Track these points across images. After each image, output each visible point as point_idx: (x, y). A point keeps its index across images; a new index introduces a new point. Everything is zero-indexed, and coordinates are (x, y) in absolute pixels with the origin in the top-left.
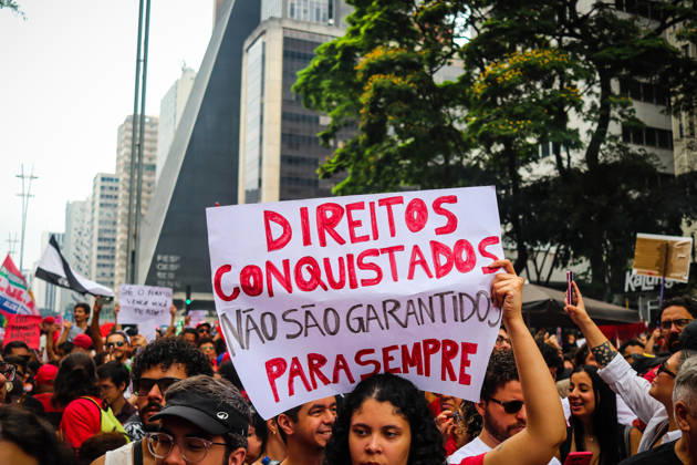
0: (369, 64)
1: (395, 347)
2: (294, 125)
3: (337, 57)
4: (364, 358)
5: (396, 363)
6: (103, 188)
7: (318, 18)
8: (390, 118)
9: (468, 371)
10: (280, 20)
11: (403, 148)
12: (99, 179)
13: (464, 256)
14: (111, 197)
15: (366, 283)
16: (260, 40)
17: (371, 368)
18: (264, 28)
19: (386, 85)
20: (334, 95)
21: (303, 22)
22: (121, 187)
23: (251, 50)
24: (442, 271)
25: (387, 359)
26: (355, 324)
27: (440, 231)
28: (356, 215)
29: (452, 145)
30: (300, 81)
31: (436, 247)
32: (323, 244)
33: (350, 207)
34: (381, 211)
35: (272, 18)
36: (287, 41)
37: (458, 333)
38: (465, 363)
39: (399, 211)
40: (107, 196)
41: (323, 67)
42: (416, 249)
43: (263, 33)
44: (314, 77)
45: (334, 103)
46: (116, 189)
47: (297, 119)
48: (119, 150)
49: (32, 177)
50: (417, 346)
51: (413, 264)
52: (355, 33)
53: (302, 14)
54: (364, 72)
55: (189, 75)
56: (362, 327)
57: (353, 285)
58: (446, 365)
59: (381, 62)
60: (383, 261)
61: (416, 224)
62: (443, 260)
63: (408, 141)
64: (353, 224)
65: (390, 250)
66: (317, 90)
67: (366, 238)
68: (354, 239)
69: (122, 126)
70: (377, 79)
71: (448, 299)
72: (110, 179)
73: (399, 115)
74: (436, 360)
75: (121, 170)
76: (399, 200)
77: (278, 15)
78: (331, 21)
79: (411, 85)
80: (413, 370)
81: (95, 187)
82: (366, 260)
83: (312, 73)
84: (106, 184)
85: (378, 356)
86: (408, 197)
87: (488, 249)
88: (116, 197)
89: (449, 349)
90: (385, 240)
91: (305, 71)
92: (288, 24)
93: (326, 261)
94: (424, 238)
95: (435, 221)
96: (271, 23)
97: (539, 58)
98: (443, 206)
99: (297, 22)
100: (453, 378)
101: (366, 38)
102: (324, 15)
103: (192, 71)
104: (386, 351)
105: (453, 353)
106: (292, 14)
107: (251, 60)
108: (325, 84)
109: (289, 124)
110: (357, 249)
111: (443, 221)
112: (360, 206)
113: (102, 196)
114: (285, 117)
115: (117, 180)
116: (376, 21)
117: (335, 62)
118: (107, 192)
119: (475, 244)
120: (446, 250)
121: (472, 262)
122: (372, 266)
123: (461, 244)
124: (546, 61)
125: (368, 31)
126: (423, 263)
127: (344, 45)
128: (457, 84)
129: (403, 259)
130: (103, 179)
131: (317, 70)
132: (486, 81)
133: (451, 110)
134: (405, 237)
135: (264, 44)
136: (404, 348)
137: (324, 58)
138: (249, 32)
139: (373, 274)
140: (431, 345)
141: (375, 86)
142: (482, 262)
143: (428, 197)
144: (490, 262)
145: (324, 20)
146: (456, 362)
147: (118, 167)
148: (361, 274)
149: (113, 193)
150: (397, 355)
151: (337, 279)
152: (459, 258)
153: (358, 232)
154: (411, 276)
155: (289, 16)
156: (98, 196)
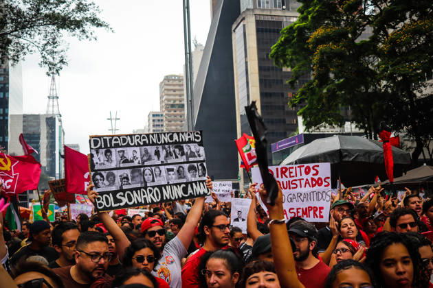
0: (315, 38)
1: (300, 208)
2: (266, 73)
3: (295, 34)
4: (291, 211)
5: (300, 214)
6: (154, 120)
7: (275, 6)
8: (332, 69)
9: (322, 214)
10: (253, 10)
11: (338, 84)
12: (151, 116)
13: (320, 182)
14: (159, 125)
15: (293, 188)
16: (242, 24)
17: (293, 215)
18: (244, 16)
19: (328, 50)
20: (294, 57)
21: (267, 10)
22: (164, 119)
23: (236, 31)
24: (313, 186)
25: (298, 212)
26: (289, 200)
27: (314, 175)
28: (291, 170)
29: (370, 79)
30: (273, 51)
31: (312, 179)
32: (282, 177)
33: (290, 168)
34: (298, 169)
35: (248, 10)
36: (258, 22)
37: (318, 204)
38: (320, 212)
39: (303, 169)
40: (157, 125)
41: (287, 41)
42: (307, 180)
43: (244, 19)
44: (282, 48)
45: (295, 61)
46: (162, 120)
47: (268, 69)
48: (161, 97)
49: (116, 119)
50: (306, 208)
51: (306, 183)
52: (304, 19)
53: (266, 5)
54: (313, 43)
55: (199, 48)
56: (291, 201)
57: (290, 188)
58: (315, 213)
59: (322, 37)
60: (298, 183)
61: (307, 173)
62: (314, 183)
63: (342, 80)
64: (290, 173)
65: (300, 180)
66: (284, 55)
67: (293, 176)
68: (290, 177)
69: (162, 83)
70: (321, 47)
71: (315, 193)
72: (158, 115)
73: (337, 67)
74: (312, 212)
75: (164, 109)
76: (303, 166)
77: (251, 7)
78: (284, 7)
79: (343, 48)
80: (305, 216)
81: (149, 120)
82: (294, 182)
83: (280, 45)
84: (156, 118)
85: (295, 211)
86: (306, 165)
87: (327, 180)
88: (162, 125)
89: (315, 209)
90: (299, 177)
91: (275, 45)
92: (258, 12)
93: (283, 182)
94: (309, 177)
95: (313, 172)
96: (248, 13)
97: (422, 25)
98: (315, 168)
99: (263, 10)
100: (317, 217)
101: (312, 21)
102: (279, 3)
103: (201, 45)
104: (298, 209)
105: (317, 210)
106: (259, 5)
107: (237, 37)
108: (289, 51)
109: (263, 73)
110: (291, 179)
111: (315, 172)
112: (293, 168)
113: (154, 126)
114: (260, 69)
115: (162, 115)
116: (317, 11)
117: (294, 38)
118: (156, 123)
119: (323, 178)
120: (315, 180)
121: (322, 183)
122: (295, 184)
123: (320, 179)
124: (427, 26)
125: (312, 18)
126: (309, 183)
127: (298, 27)
128: (369, 41)
129: (303, 182)
130: (153, 115)
131: (283, 44)
132: (390, 43)
133: (367, 58)
134: (304, 176)
135: (244, 25)
136: (303, 209)
137: (287, 36)
138: (235, 20)
139: (295, 186)
140: (310, 208)
141: (321, 51)
142: (324, 184)
143: (311, 165)
144: (326, 184)
145: (279, 7)
146: (318, 213)
147: (161, 107)
148: (292, 186)
149: (160, 123)
150: (300, 211)
151: (285, 186)
152: (318, 182)
153: (292, 175)
154: (305, 187)
155: (258, 7)
156: (151, 126)
